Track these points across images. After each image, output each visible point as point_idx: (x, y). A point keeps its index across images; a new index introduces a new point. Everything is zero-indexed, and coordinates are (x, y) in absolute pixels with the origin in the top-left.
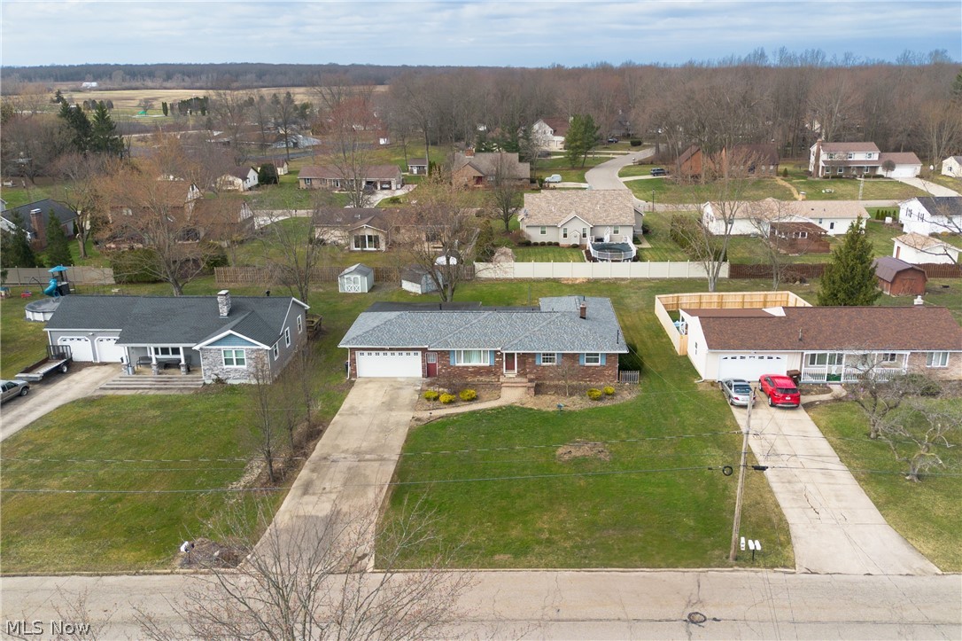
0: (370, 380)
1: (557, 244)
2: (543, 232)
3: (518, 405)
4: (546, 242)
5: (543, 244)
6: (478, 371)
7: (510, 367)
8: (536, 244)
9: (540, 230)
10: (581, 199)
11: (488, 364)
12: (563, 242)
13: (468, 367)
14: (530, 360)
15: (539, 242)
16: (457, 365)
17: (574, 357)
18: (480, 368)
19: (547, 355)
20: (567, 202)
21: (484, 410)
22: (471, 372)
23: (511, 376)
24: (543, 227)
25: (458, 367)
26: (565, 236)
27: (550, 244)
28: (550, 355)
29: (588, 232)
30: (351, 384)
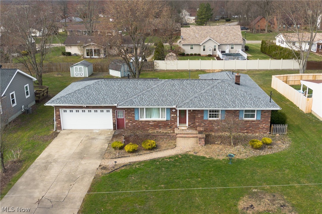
0: (71, 132)
1: (199, 55)
2: (192, 48)
3: (192, 153)
4: (193, 53)
5: (192, 55)
6: (157, 124)
7: (183, 121)
8: (188, 55)
9: (190, 47)
10: (212, 31)
11: (165, 119)
12: (203, 53)
13: (149, 122)
14: (199, 116)
15: (189, 53)
16: (141, 119)
18: (159, 122)
19: (213, 111)
20: (205, 32)
21: (163, 158)
22: (152, 126)
23: (183, 128)
24: (192, 45)
25: (142, 121)
26: (204, 50)
27: (195, 55)
28: (216, 111)
29: (217, 48)
30: (56, 134)
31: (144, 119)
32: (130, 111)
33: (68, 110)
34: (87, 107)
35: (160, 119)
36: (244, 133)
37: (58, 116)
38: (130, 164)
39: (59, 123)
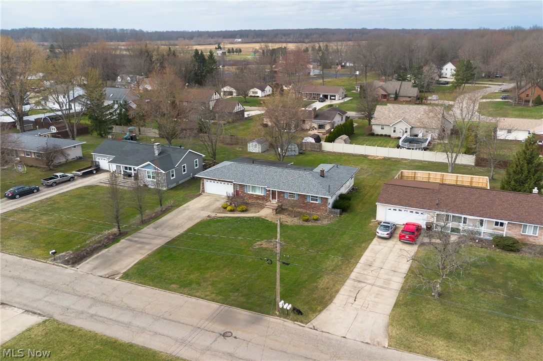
0: (209, 195)
1: (390, 136)
2: (382, 129)
3: (263, 217)
4: (384, 134)
5: (381, 135)
7: (274, 198)
8: (377, 135)
9: (380, 127)
10: (410, 111)
11: (263, 195)
12: (393, 135)
13: (253, 195)
14: (282, 195)
15: (379, 134)
16: (248, 192)
17: (305, 197)
18: (259, 196)
19: (291, 193)
20: (401, 112)
21: (244, 217)
22: (255, 198)
23: (274, 202)
24: (382, 125)
25: (249, 194)
26: (394, 131)
27: (386, 136)
28: (293, 194)
29: (409, 130)
30: (201, 194)
31: (251, 193)
32: (242, 186)
33: (209, 181)
34: (219, 180)
35: (260, 194)
36: (310, 211)
37: (203, 184)
38: (224, 217)
39: (203, 188)
